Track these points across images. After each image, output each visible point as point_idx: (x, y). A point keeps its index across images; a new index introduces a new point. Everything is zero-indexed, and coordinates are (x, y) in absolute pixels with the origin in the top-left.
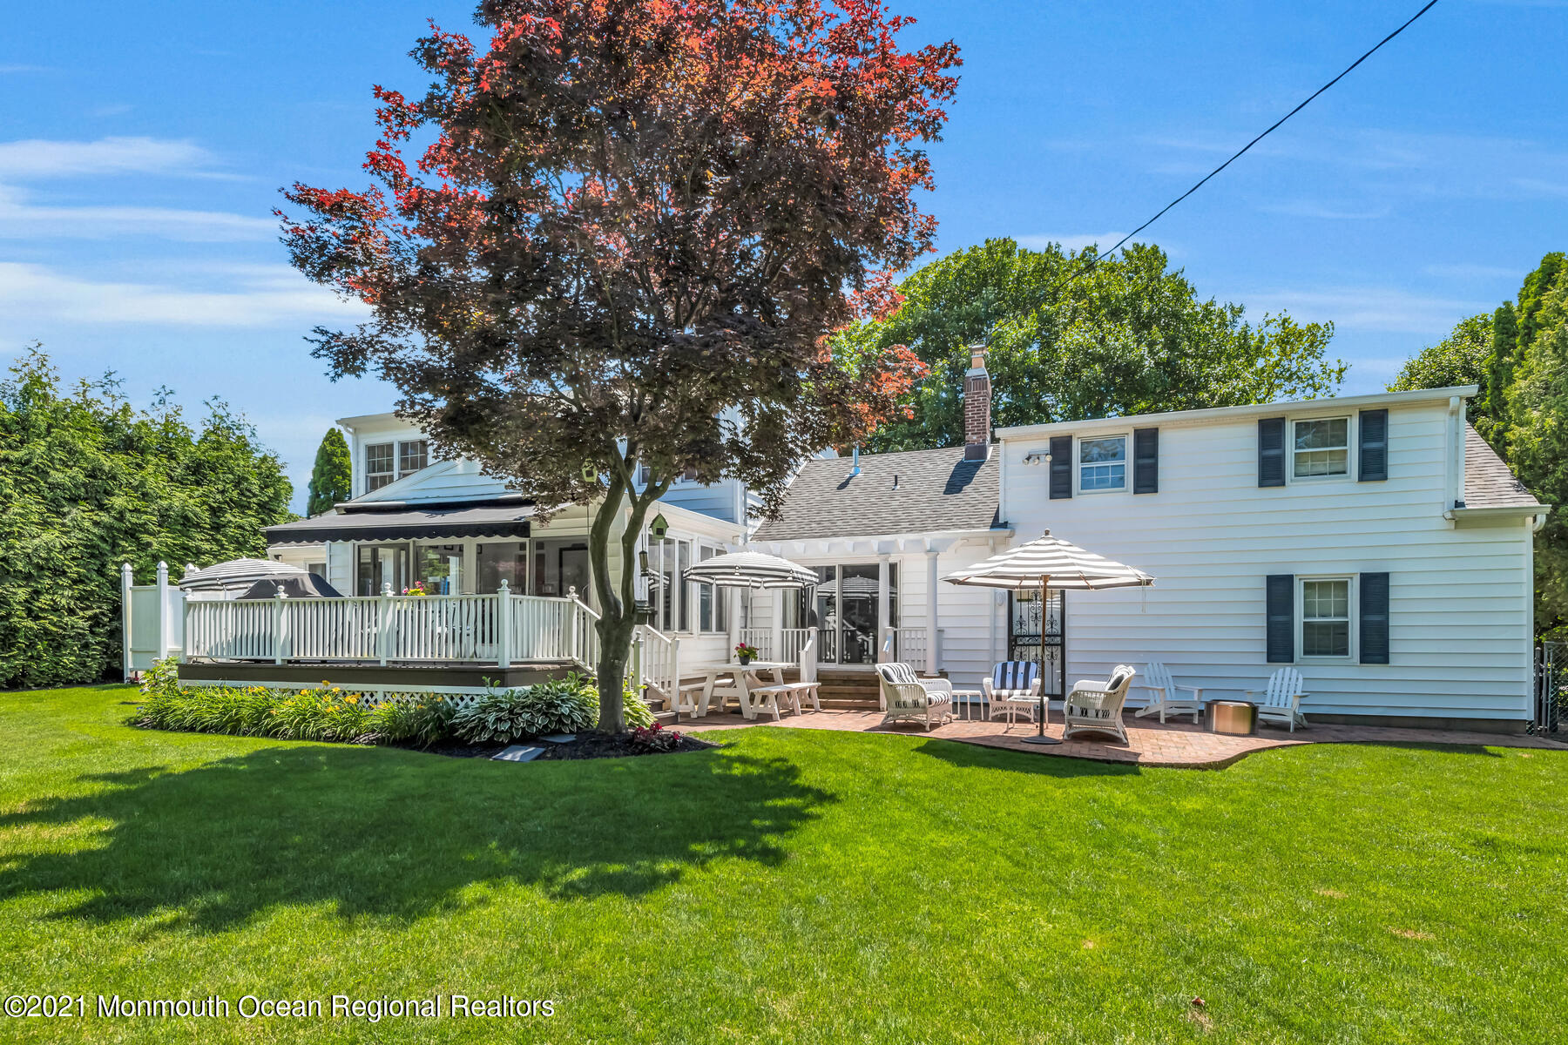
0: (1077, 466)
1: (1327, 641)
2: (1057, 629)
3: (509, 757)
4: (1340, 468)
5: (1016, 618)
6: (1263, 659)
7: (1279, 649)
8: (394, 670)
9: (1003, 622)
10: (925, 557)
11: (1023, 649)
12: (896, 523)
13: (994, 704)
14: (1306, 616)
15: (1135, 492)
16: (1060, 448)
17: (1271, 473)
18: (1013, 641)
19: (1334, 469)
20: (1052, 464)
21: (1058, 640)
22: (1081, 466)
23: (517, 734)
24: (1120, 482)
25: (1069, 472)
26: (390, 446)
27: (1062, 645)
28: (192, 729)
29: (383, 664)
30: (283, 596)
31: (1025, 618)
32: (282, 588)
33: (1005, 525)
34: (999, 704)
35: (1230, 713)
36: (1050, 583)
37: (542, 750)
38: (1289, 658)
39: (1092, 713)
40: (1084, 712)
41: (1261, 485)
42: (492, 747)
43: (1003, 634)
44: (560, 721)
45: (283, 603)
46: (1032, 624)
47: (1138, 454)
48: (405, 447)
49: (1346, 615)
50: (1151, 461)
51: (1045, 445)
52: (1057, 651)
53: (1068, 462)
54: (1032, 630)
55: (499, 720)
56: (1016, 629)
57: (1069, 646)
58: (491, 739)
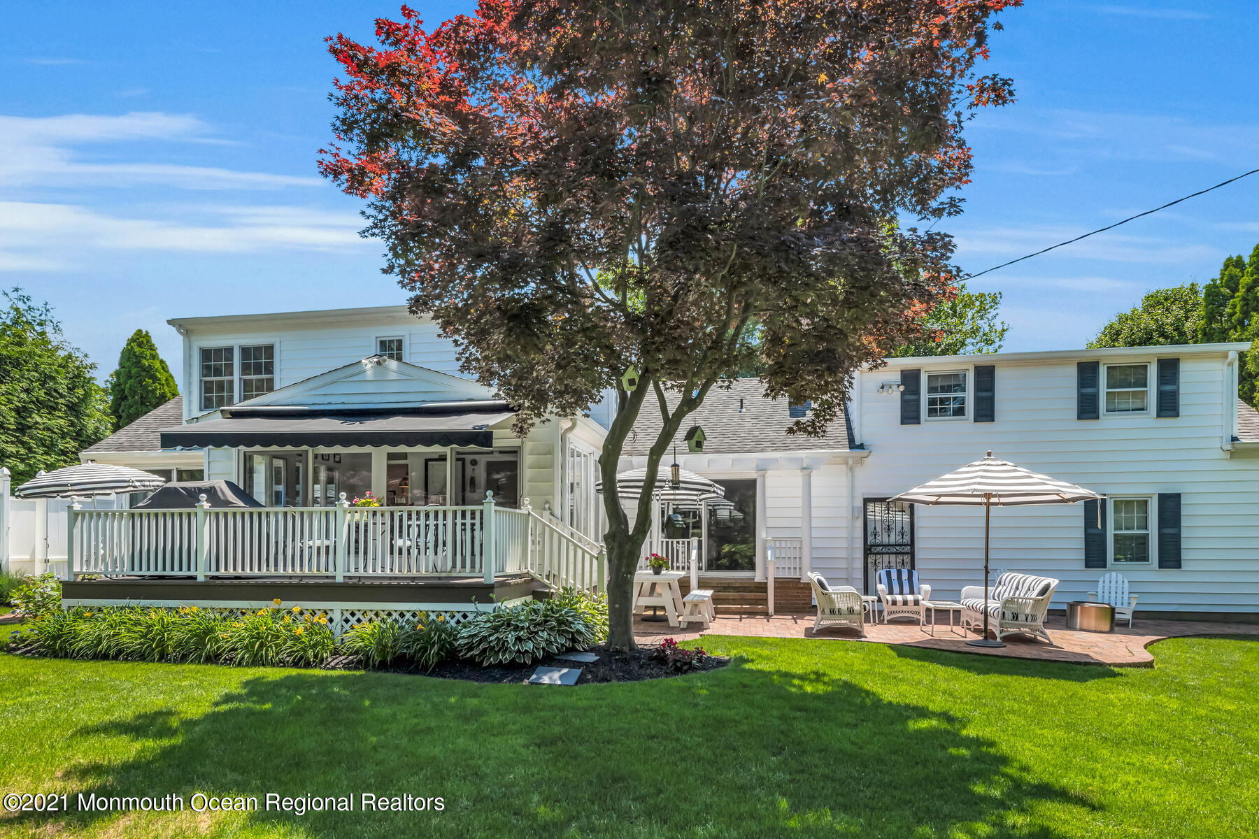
0: (925, 396)
1: (1134, 550)
2: (907, 539)
3: (546, 680)
4: (1140, 406)
5: (870, 529)
6: (1081, 565)
7: (1095, 556)
8: (354, 586)
9: (859, 533)
10: (799, 472)
11: (878, 557)
12: (759, 442)
13: (886, 608)
14: (1115, 529)
15: (975, 421)
16: (910, 379)
17: (1087, 409)
18: (868, 550)
19: (1135, 407)
20: (903, 394)
21: (907, 549)
22: (928, 396)
23: (540, 654)
24: (960, 412)
25: (918, 401)
26: (230, 350)
27: (912, 554)
28: (105, 657)
29: (339, 579)
30: (206, 506)
31: (879, 529)
32: (204, 496)
33: (861, 446)
34: (894, 608)
35: (1093, 613)
36: (993, 500)
37: (578, 672)
38: (1102, 564)
39: (1022, 617)
40: (1015, 617)
41: (1079, 418)
42: (517, 669)
43: (859, 544)
44: (574, 640)
45: (206, 513)
46: (885, 535)
47: (978, 388)
48: (245, 351)
49: (1146, 528)
50: (989, 394)
51: (897, 377)
52: (907, 558)
53: (917, 392)
54: (886, 541)
55: (519, 639)
56: (870, 540)
57: (918, 555)
58: (513, 661)
